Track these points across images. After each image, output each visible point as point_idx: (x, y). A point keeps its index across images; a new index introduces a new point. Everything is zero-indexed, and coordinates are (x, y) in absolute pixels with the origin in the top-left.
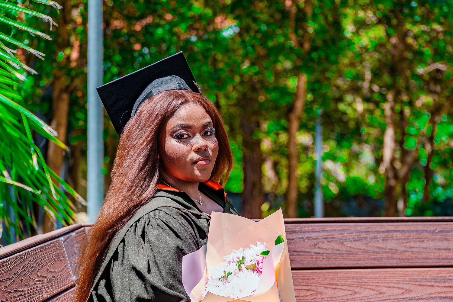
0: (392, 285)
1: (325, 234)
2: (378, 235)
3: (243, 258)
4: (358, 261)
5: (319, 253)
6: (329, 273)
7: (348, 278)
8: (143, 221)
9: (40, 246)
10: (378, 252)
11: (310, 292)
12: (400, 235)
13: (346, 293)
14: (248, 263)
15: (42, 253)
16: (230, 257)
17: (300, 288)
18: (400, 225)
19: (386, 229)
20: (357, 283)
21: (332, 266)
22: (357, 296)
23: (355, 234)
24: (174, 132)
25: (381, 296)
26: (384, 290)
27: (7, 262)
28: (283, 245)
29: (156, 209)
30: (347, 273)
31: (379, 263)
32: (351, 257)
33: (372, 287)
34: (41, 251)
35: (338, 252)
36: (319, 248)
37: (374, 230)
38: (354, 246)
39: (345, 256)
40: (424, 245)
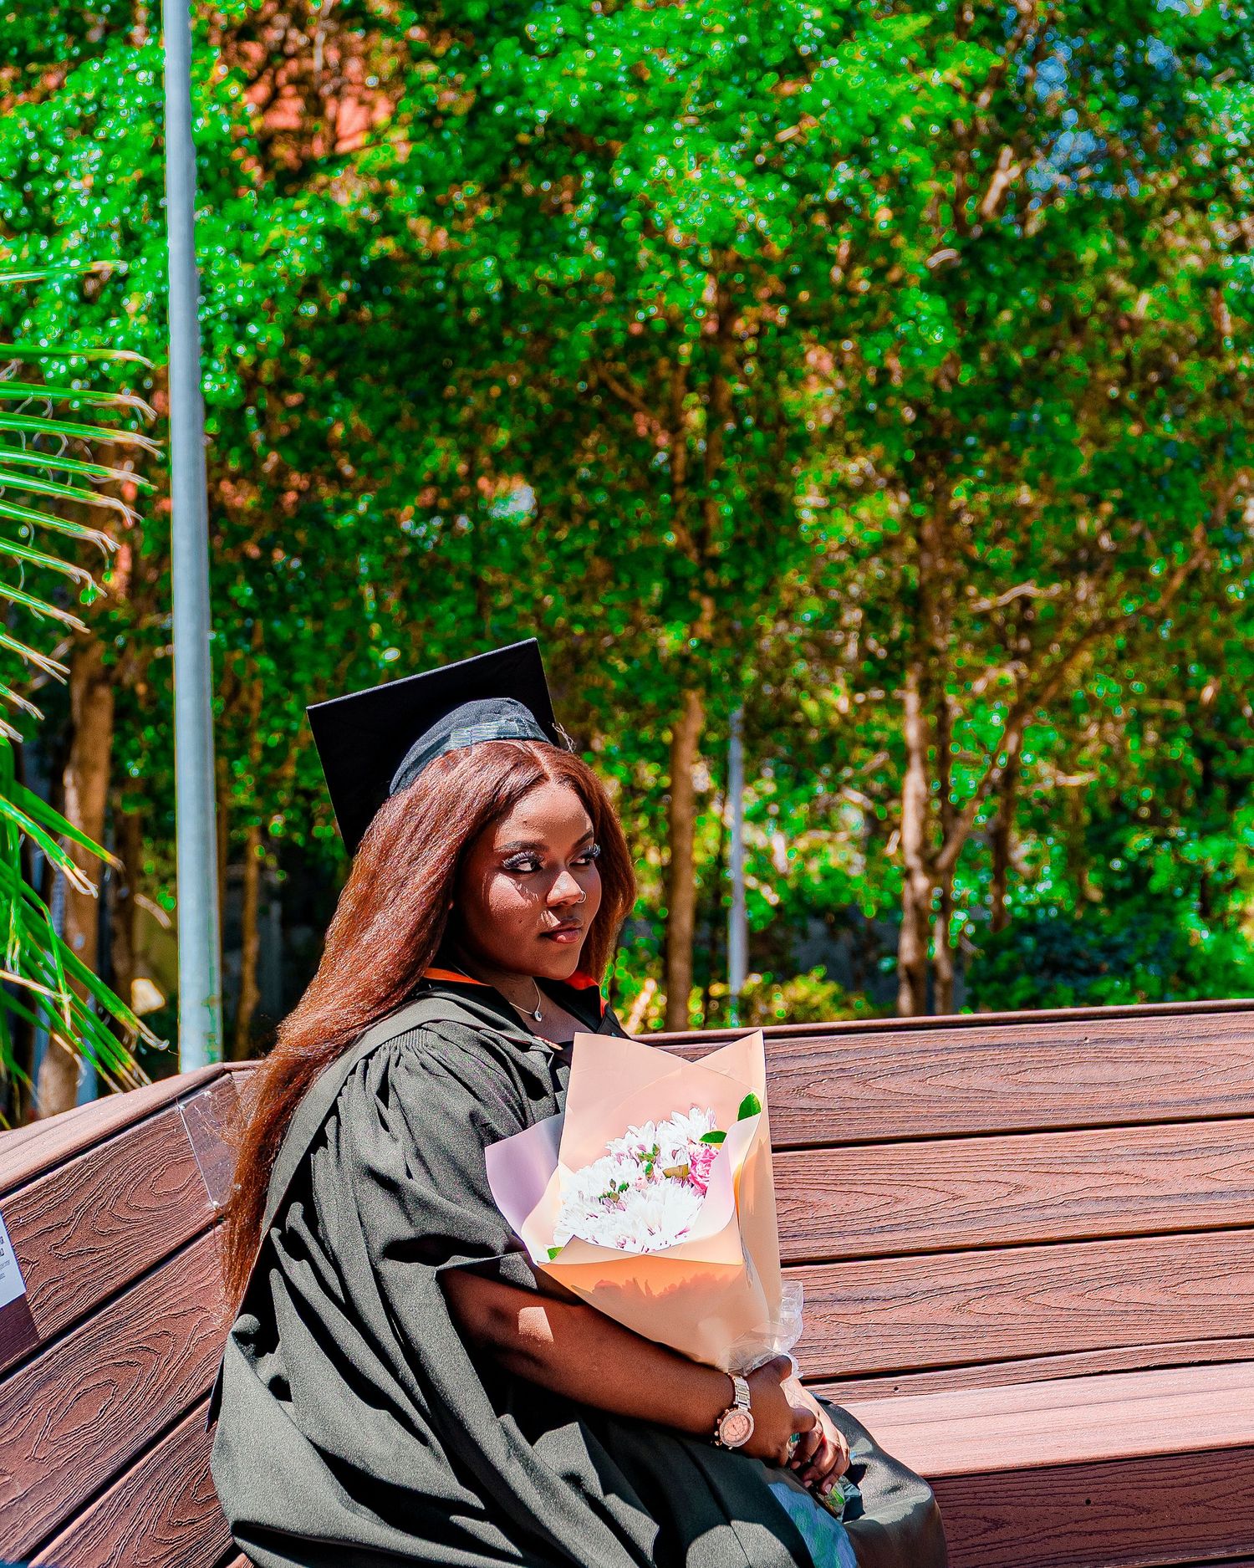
0: (983, 1177)
1: (824, 1061)
2: (950, 1059)
4: (903, 1122)
5: (810, 1109)
7: (880, 1166)
8: (383, 1055)
9: (130, 1131)
10: (949, 1099)
12: (1002, 1056)
13: (875, 1201)
15: (134, 1150)
19: (970, 1043)
20: (900, 1177)
21: (841, 1138)
22: (900, 1207)
23: (894, 1058)
24: (505, 858)
25: (957, 1203)
26: (964, 1189)
29: (418, 1027)
30: (877, 1153)
31: (952, 1126)
32: (886, 1113)
33: (937, 1185)
34: (135, 1145)
35: (855, 1104)
36: (810, 1096)
37: (941, 1045)
38: (892, 1087)
39: (872, 1113)
40: (1058, 1075)
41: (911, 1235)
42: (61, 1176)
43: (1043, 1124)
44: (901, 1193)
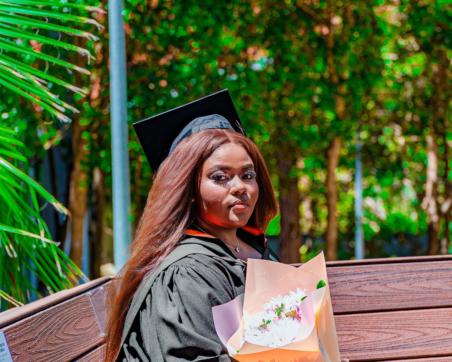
0: (437, 326)
1: (368, 276)
2: (422, 275)
3: (282, 305)
4: (402, 302)
5: (362, 296)
6: (372, 316)
7: (392, 321)
8: (171, 269)
9: (65, 302)
10: (422, 293)
11: (353, 338)
12: (444, 274)
13: (390, 336)
14: (287, 310)
15: (67, 310)
16: (269, 306)
17: (342, 333)
18: (444, 263)
19: (431, 269)
20: (401, 326)
21: (375, 308)
22: (400, 338)
23: (398, 275)
24: (211, 174)
25: (425, 337)
26: (428, 331)
27: (31, 321)
28: (325, 289)
29: (186, 257)
30: (391, 315)
31: (423, 304)
32: (395, 298)
33: (416, 329)
34: (67, 308)
35: (381, 294)
36: (361, 291)
37: (418, 269)
38: (397, 287)
39: (388, 298)
42: (33, 319)
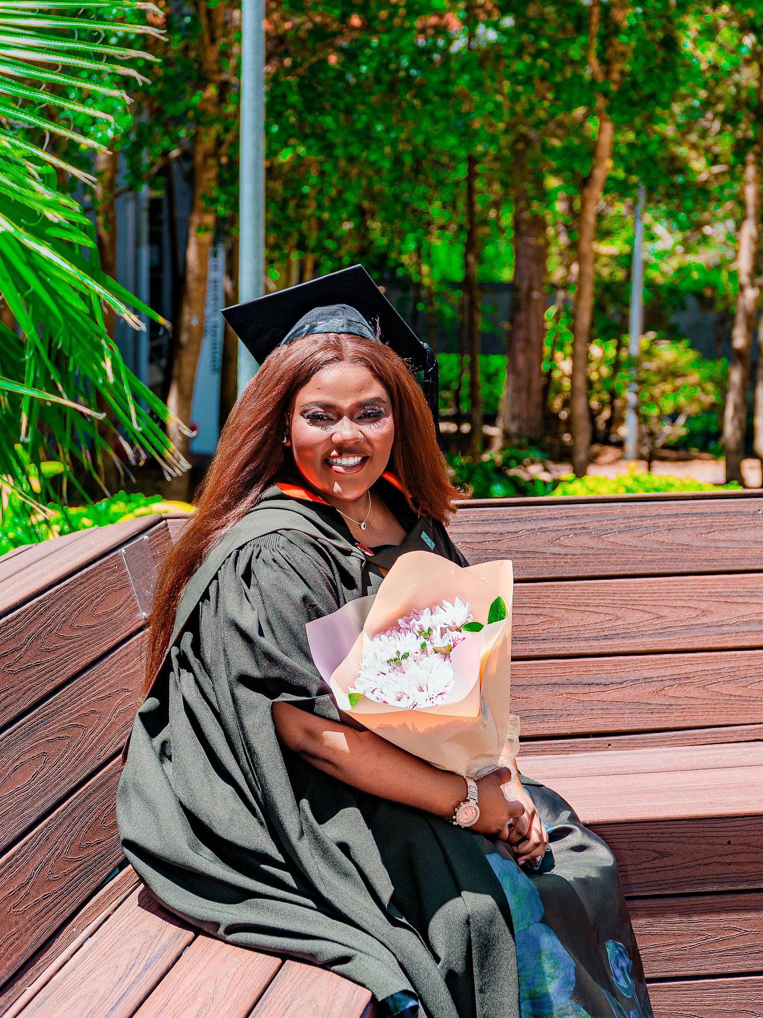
0: (679, 603)
1: (572, 522)
2: (661, 522)
4: (625, 564)
5: (560, 554)
6: (575, 586)
7: (607, 594)
8: (249, 549)
10: (659, 550)
11: (542, 619)
12: (697, 521)
13: (602, 618)
15: (81, 587)
17: (524, 611)
18: (698, 504)
19: (675, 512)
20: (620, 602)
21: (581, 574)
22: (619, 622)
23: (621, 521)
24: (305, 412)
25: (659, 621)
26: (665, 612)
29: (274, 532)
30: (605, 585)
31: (659, 569)
32: (613, 558)
33: (646, 608)
35: (591, 552)
36: (560, 545)
37: (654, 513)
38: (618, 540)
39: (603, 558)
40: (737, 535)
41: (626, 641)
42: (19, 615)
43: (724, 568)
44: (620, 613)
